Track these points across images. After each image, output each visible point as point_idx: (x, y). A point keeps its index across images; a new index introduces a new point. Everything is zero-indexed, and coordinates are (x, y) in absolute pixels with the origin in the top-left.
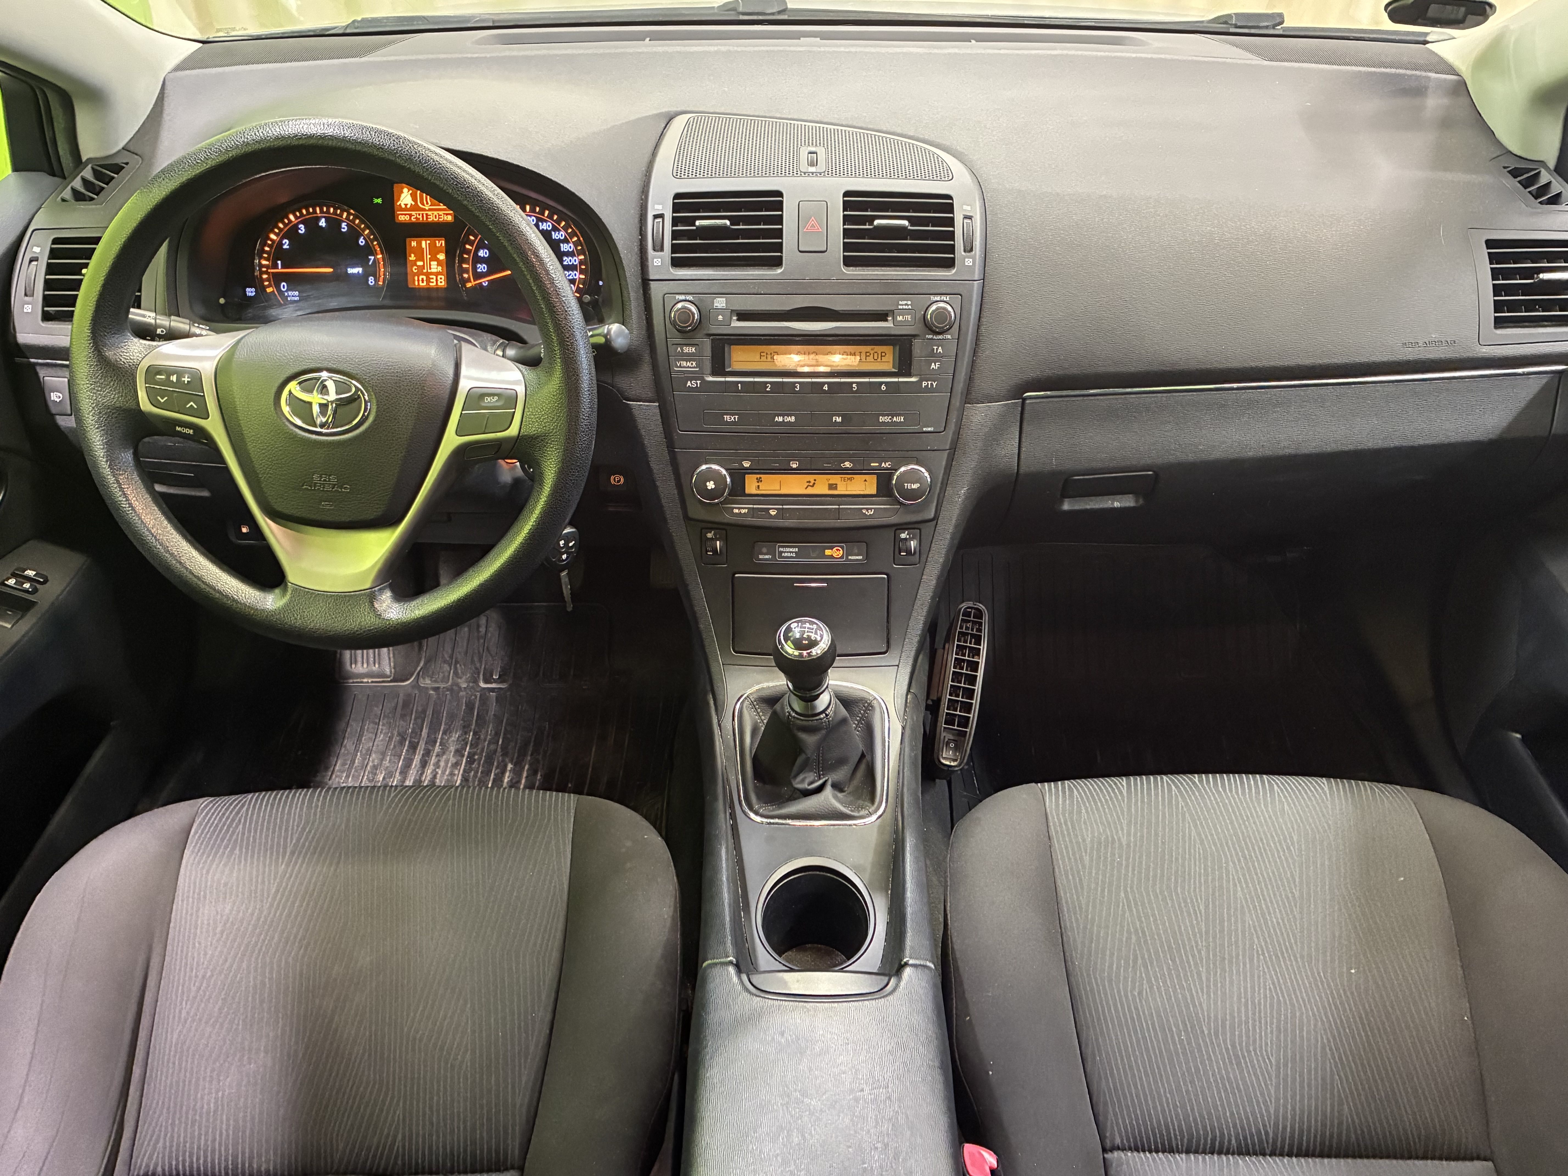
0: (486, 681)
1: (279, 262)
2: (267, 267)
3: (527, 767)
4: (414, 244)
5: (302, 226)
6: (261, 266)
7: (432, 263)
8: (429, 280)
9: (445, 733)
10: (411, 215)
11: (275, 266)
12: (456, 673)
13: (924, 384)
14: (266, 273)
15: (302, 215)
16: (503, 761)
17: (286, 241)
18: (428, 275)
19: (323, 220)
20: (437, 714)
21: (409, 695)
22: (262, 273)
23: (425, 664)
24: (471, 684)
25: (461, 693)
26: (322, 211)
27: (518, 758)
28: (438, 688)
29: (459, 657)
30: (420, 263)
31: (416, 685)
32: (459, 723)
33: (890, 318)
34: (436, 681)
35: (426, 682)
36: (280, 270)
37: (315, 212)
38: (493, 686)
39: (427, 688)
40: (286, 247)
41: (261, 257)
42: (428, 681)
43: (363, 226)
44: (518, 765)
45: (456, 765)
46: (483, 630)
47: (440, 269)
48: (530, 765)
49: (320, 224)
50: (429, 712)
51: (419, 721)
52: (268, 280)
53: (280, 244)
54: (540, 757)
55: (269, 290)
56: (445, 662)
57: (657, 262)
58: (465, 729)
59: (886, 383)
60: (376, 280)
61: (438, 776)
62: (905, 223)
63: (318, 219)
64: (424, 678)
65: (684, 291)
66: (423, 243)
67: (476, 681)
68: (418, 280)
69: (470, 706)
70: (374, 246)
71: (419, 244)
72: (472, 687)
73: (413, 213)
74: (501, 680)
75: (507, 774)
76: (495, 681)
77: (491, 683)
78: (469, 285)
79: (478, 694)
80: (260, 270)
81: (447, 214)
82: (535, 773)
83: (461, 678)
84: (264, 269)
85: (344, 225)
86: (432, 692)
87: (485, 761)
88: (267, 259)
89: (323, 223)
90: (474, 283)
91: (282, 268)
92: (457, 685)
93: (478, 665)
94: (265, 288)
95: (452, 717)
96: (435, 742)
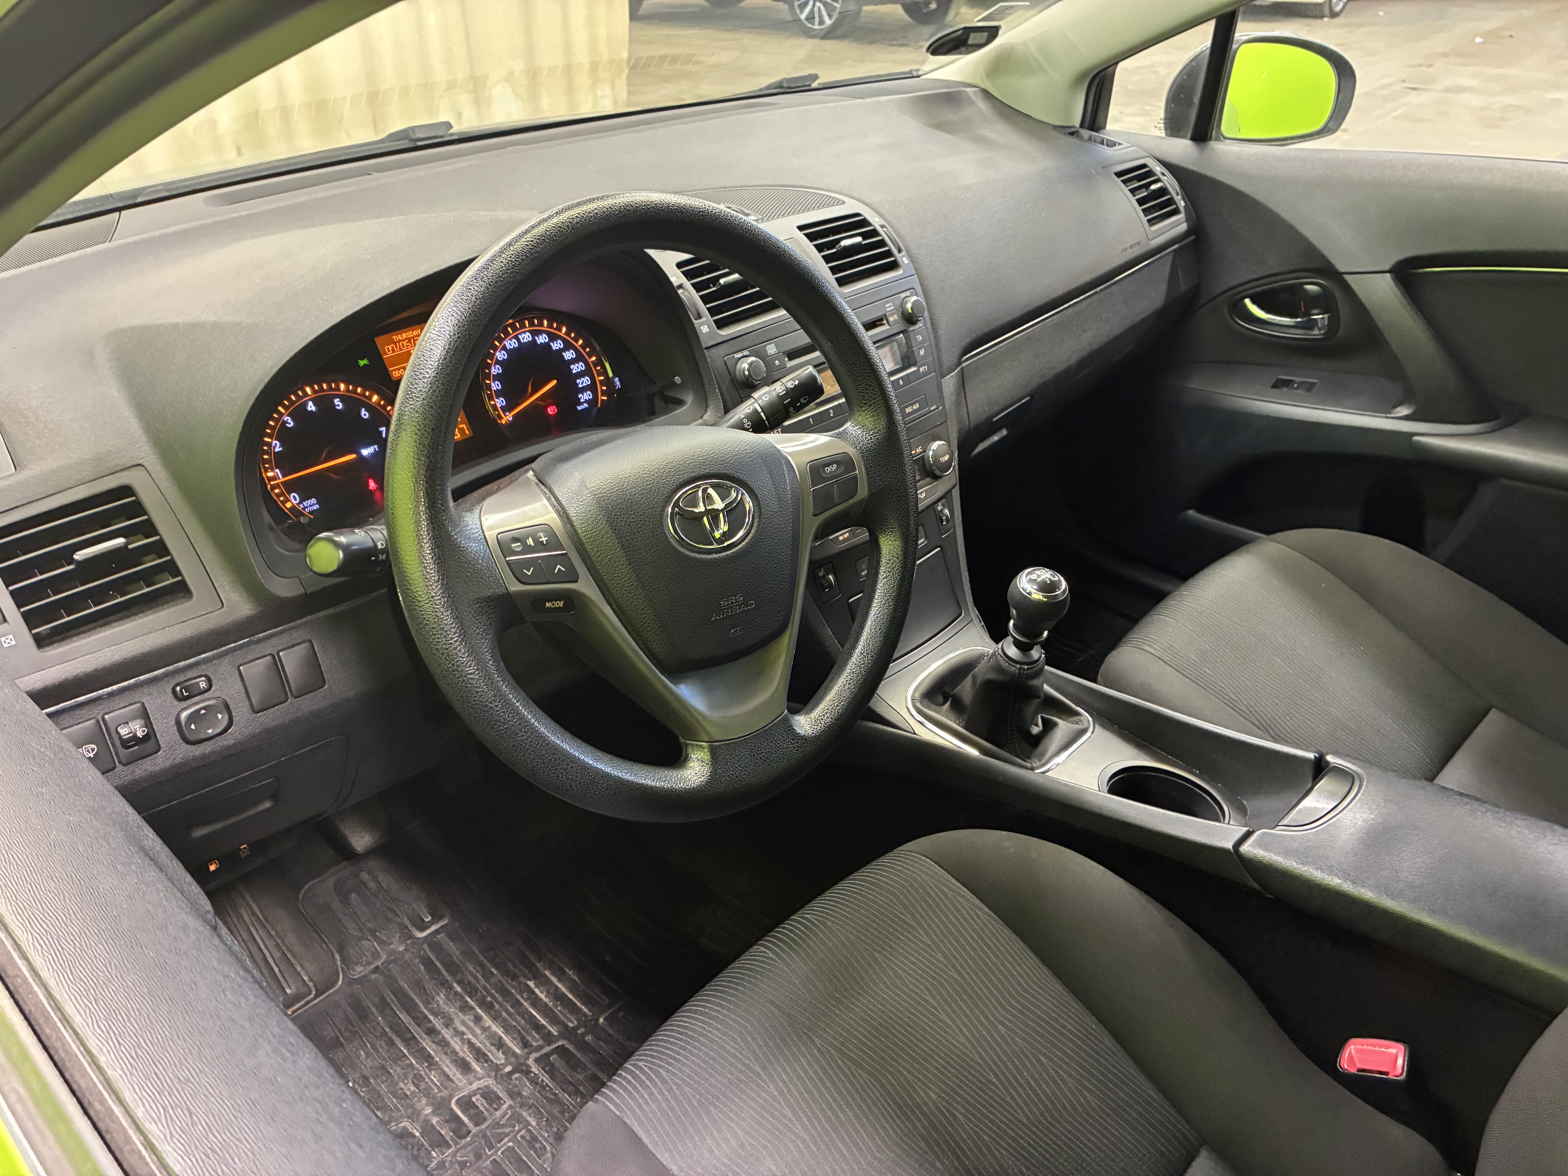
0: (422, 930)
2: (274, 478)
3: (547, 973)
5: (291, 420)
6: (269, 479)
9: (427, 1003)
12: (381, 942)
13: (921, 369)
14: (277, 486)
16: (520, 983)
19: (310, 403)
20: (399, 993)
21: (352, 995)
22: (272, 487)
23: (341, 955)
24: (409, 942)
25: (406, 958)
26: (312, 391)
27: (530, 971)
28: (377, 968)
29: (369, 925)
31: (350, 982)
32: (430, 986)
33: (885, 322)
34: (369, 964)
35: (359, 971)
37: (305, 395)
38: (433, 928)
39: (365, 976)
41: (265, 469)
42: (359, 969)
43: (367, 393)
44: (538, 977)
45: (478, 1019)
46: (372, 885)
48: (550, 968)
49: (309, 409)
50: (390, 997)
51: (387, 1011)
52: (282, 494)
54: (550, 956)
56: (360, 939)
57: (705, 329)
58: (444, 984)
59: (901, 378)
61: (474, 1040)
62: (859, 239)
64: (353, 969)
65: (739, 349)
67: (411, 936)
69: (428, 964)
72: (413, 943)
74: (436, 918)
75: (537, 991)
76: (432, 923)
77: (428, 927)
79: (425, 946)
80: (270, 484)
82: (563, 972)
83: (392, 943)
84: (272, 482)
85: (336, 401)
86: (373, 976)
87: (504, 998)
88: (270, 469)
89: (311, 407)
92: (394, 952)
93: (399, 920)
95: (418, 985)
96: (427, 1017)
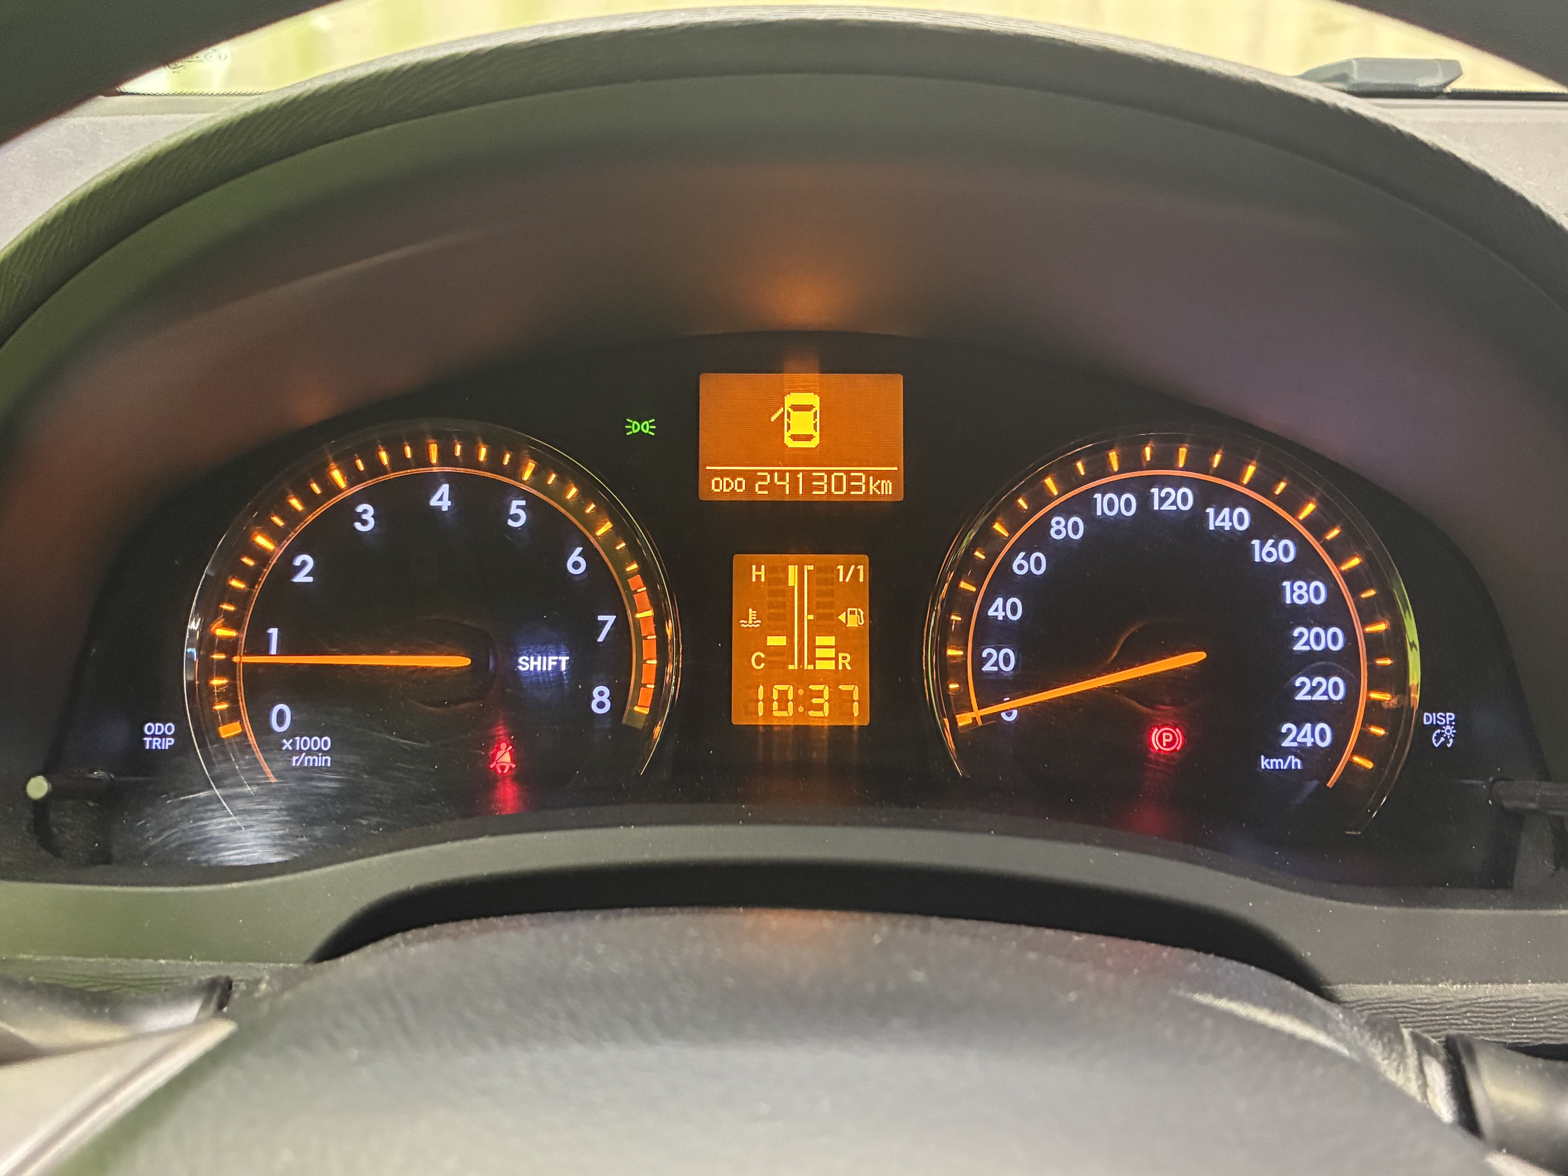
1: (274, 632)
2: (229, 646)
4: (759, 573)
5: (367, 510)
6: (207, 643)
7: (820, 640)
8: (805, 701)
10: (752, 478)
11: (258, 645)
14: (227, 669)
15: (375, 468)
17: (306, 561)
18: (803, 679)
19: (445, 489)
22: (208, 669)
26: (446, 457)
30: (776, 641)
36: (274, 656)
37: (422, 458)
40: (301, 578)
41: (209, 616)
43: (587, 508)
47: (845, 660)
49: (433, 502)
52: (229, 694)
53: (287, 568)
55: (229, 731)
60: (620, 699)
63: (431, 483)
66: (793, 571)
68: (768, 700)
70: (625, 577)
71: (778, 577)
73: (762, 470)
78: (964, 720)
80: (205, 660)
81: (878, 476)
84: (218, 656)
85: (516, 506)
88: (232, 621)
89: (442, 498)
90: (978, 713)
91: (283, 650)
94: (215, 721)
